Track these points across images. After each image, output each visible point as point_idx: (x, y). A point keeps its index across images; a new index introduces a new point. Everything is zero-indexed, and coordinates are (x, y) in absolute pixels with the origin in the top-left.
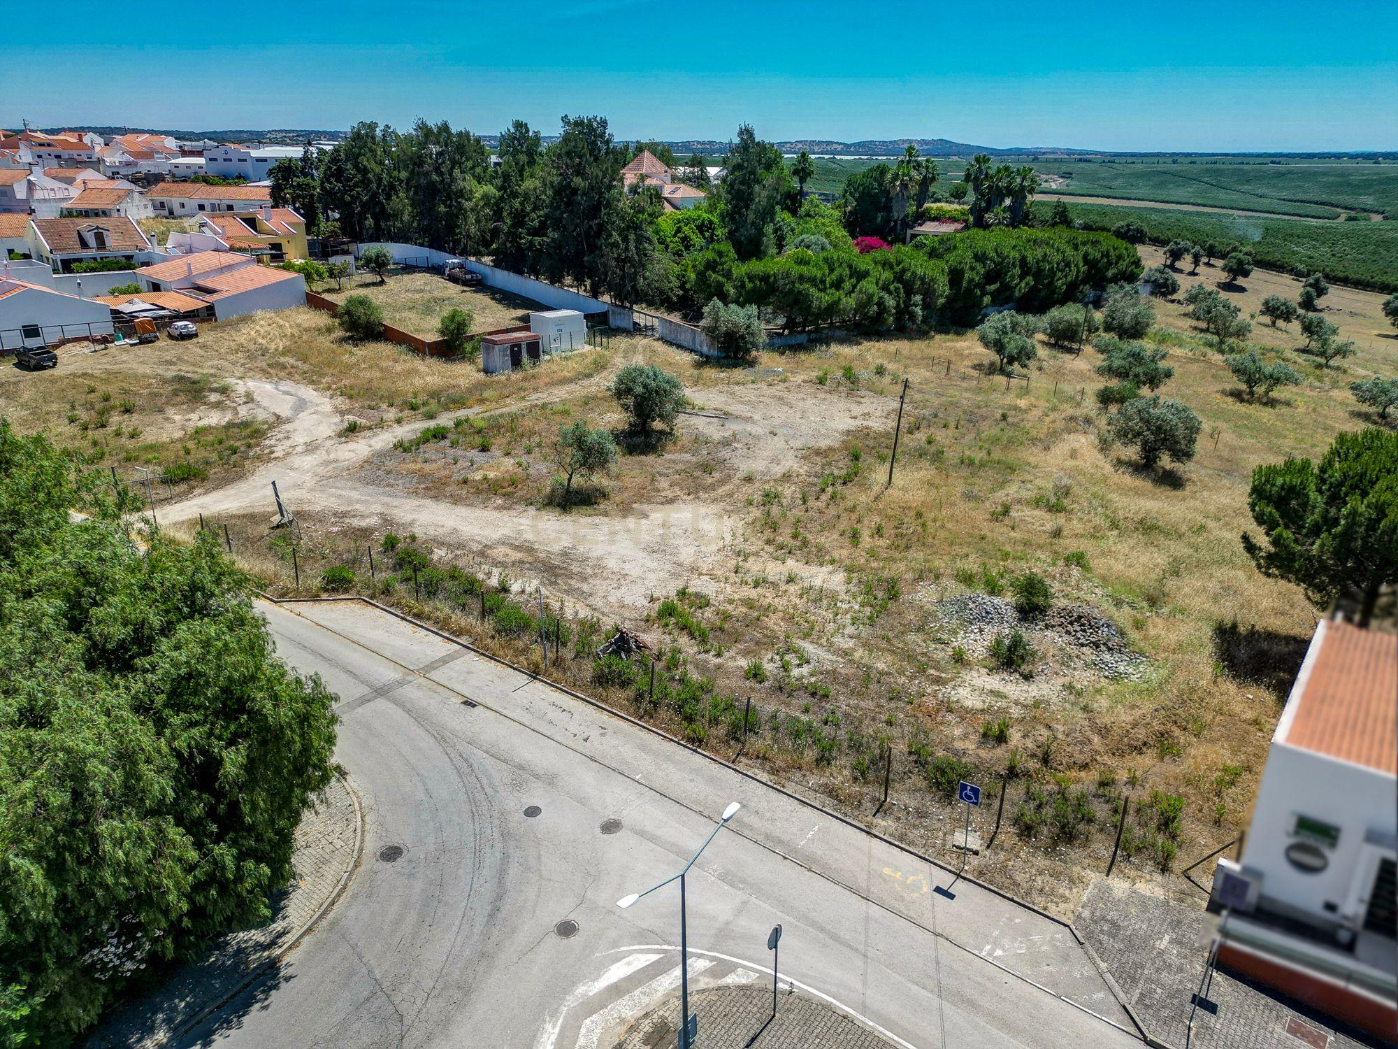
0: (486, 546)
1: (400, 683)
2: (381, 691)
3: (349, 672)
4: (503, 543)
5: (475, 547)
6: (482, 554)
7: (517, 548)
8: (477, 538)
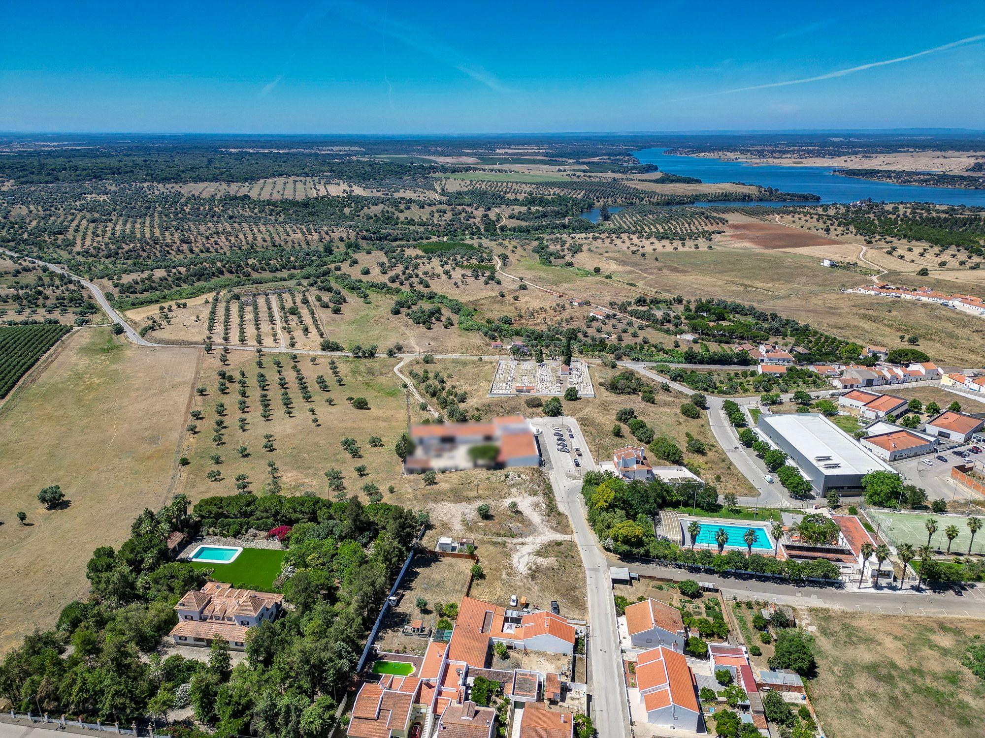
1: (566, 502)
2: (568, 502)
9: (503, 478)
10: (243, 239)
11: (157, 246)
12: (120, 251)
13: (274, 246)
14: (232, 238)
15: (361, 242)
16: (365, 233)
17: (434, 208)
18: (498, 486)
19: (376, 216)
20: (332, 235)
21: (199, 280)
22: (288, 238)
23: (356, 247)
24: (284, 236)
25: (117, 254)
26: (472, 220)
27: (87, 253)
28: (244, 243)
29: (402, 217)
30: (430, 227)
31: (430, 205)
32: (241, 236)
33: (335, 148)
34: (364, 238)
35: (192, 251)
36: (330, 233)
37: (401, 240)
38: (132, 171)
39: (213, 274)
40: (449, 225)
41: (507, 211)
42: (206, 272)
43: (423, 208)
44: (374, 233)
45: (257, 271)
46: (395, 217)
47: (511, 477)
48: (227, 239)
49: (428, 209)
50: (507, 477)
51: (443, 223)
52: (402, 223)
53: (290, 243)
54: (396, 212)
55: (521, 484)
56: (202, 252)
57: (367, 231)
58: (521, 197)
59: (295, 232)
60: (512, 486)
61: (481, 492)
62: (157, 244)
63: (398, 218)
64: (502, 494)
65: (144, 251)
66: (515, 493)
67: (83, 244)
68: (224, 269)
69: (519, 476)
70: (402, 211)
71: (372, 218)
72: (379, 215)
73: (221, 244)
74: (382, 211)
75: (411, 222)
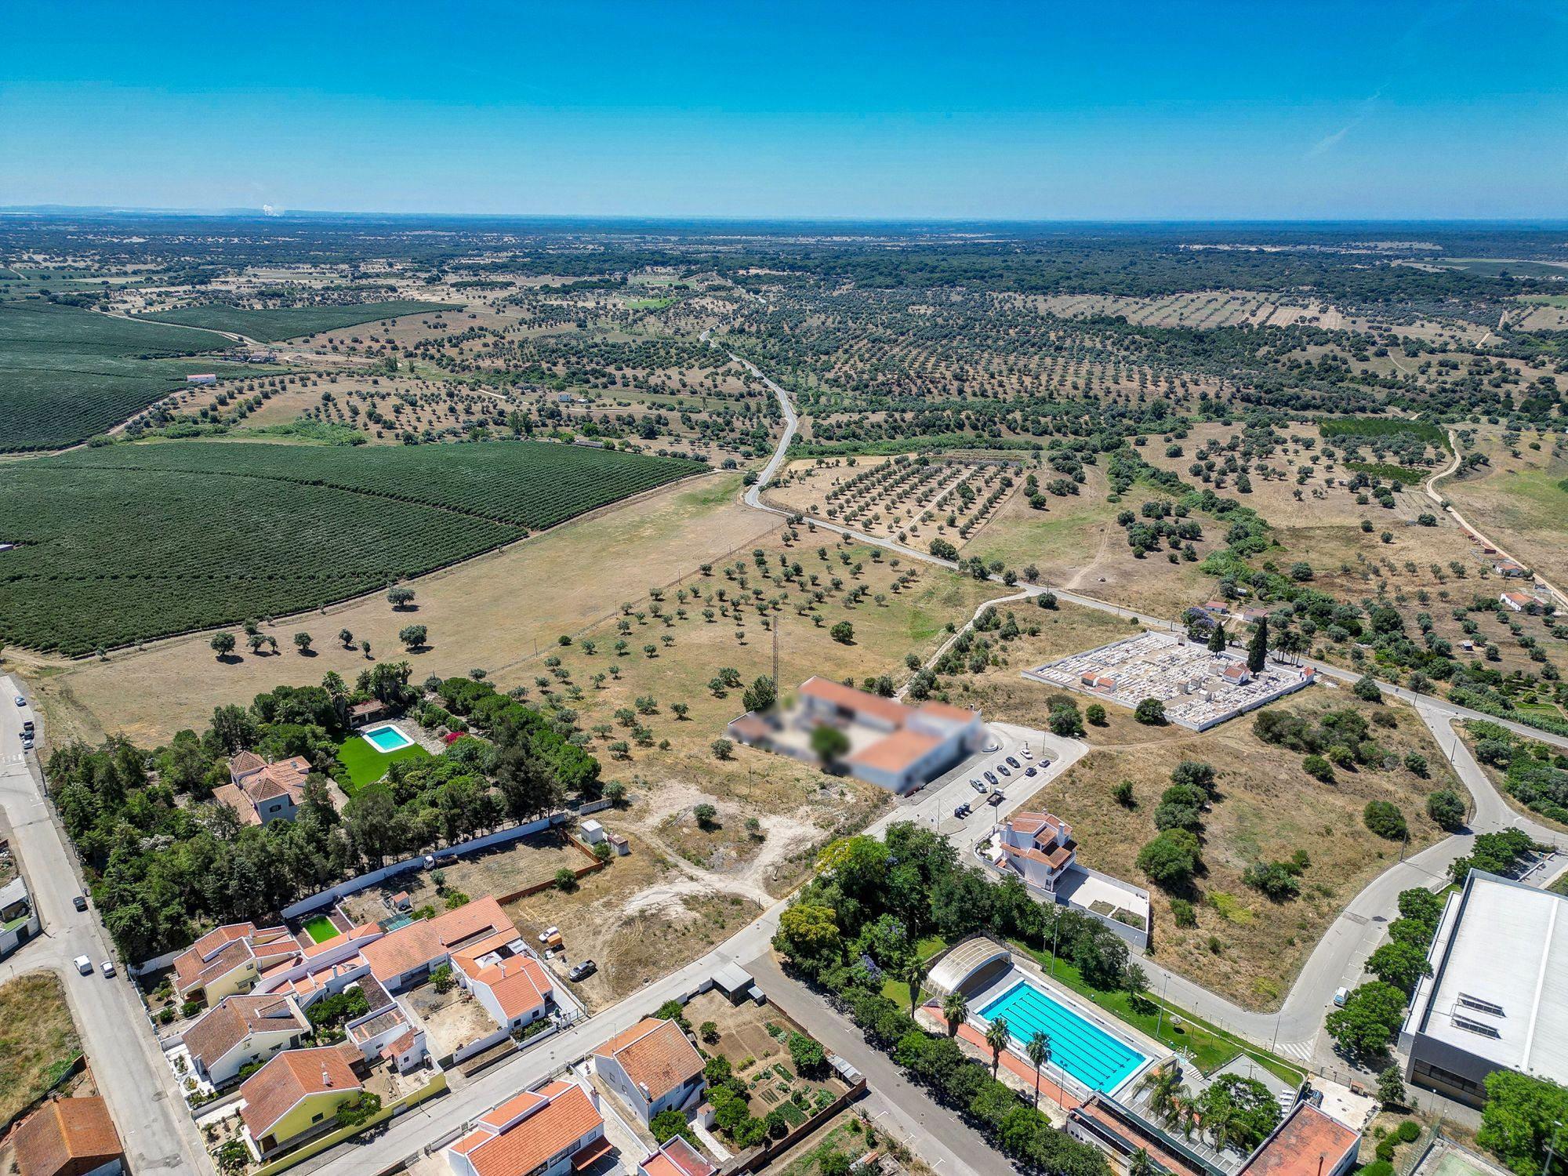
13: (1086, 396)
14: (1028, 380)
16: (1252, 391)
17: (1440, 358)
20: (1192, 387)
21: (924, 433)
23: (1217, 412)
31: (1434, 352)
32: (1044, 377)
33: (1381, 245)
35: (961, 392)
37: (1317, 408)
38: (1001, 276)
39: (948, 427)
40: (1445, 391)
43: (1416, 355)
44: (1268, 392)
45: (1013, 430)
46: (1342, 368)
48: (1020, 380)
49: (1425, 358)
51: (1433, 386)
52: (1352, 380)
54: (1352, 360)
56: (975, 395)
60: (811, 803)
66: (800, 814)
70: (1365, 359)
71: (1299, 366)
73: (1008, 387)
74: (1325, 357)
75: (1369, 378)
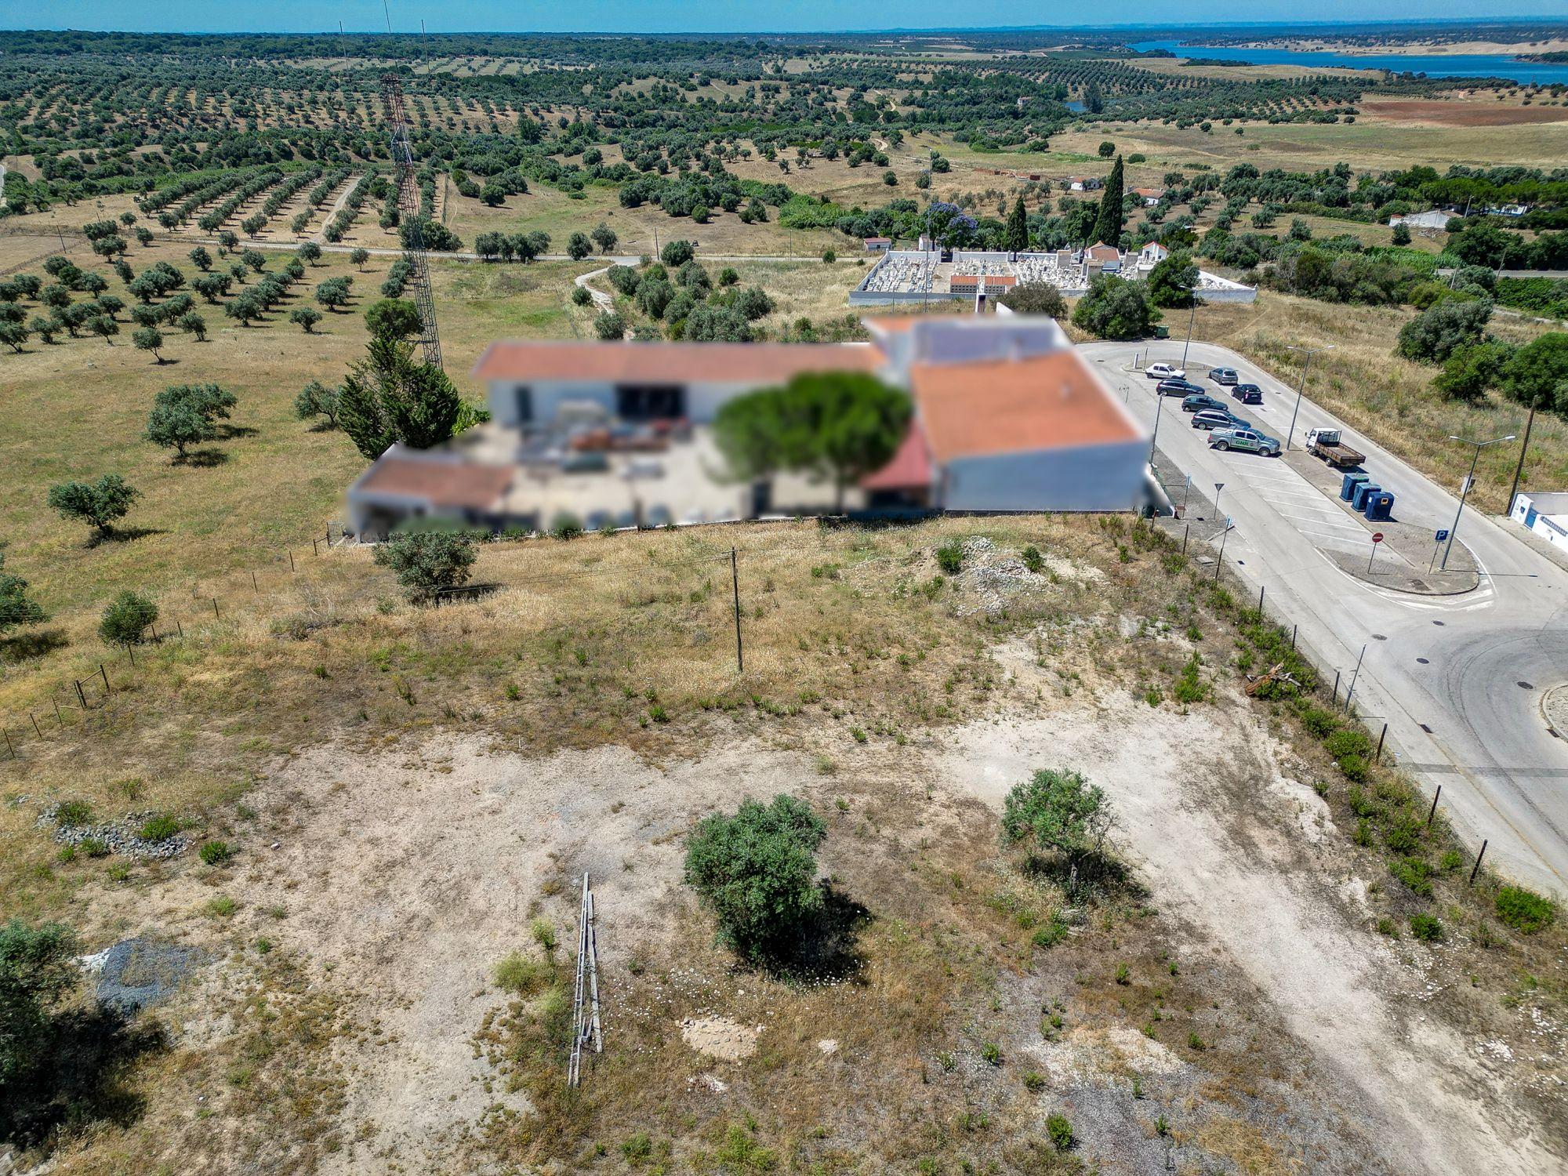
0: (1283, 870)
1: (1481, 771)
2: (1499, 772)
3: (1530, 803)
4: (1258, 862)
5: (1300, 878)
6: (1300, 861)
7: (1248, 844)
8: (1285, 891)
9: (928, 571)
10: (365, 117)
11: (186, 121)
12: (107, 126)
14: (343, 115)
15: (602, 129)
17: (757, 84)
18: (897, 620)
19: (641, 95)
20: (547, 115)
22: (456, 118)
23: (589, 134)
24: (449, 113)
25: (100, 130)
26: (829, 105)
27: (42, 127)
28: (366, 124)
29: (692, 98)
30: (745, 114)
31: (748, 79)
32: (362, 111)
34: (610, 124)
36: (542, 112)
40: (783, 109)
41: (900, 95)
42: (251, 151)
43: (736, 83)
46: (678, 98)
47: (978, 565)
48: (330, 114)
49: (744, 85)
50: (951, 563)
51: (771, 107)
53: (459, 128)
54: (681, 91)
55: (1055, 614)
57: (616, 110)
58: (927, 79)
59: (471, 106)
60: (1000, 624)
61: (763, 660)
62: (185, 115)
63: (684, 100)
64: (931, 679)
65: (156, 127)
66: (1031, 679)
67: (40, 114)
68: (293, 149)
69: (1034, 561)
70: (693, 89)
72: (648, 95)
74: (655, 88)
75: (709, 105)
